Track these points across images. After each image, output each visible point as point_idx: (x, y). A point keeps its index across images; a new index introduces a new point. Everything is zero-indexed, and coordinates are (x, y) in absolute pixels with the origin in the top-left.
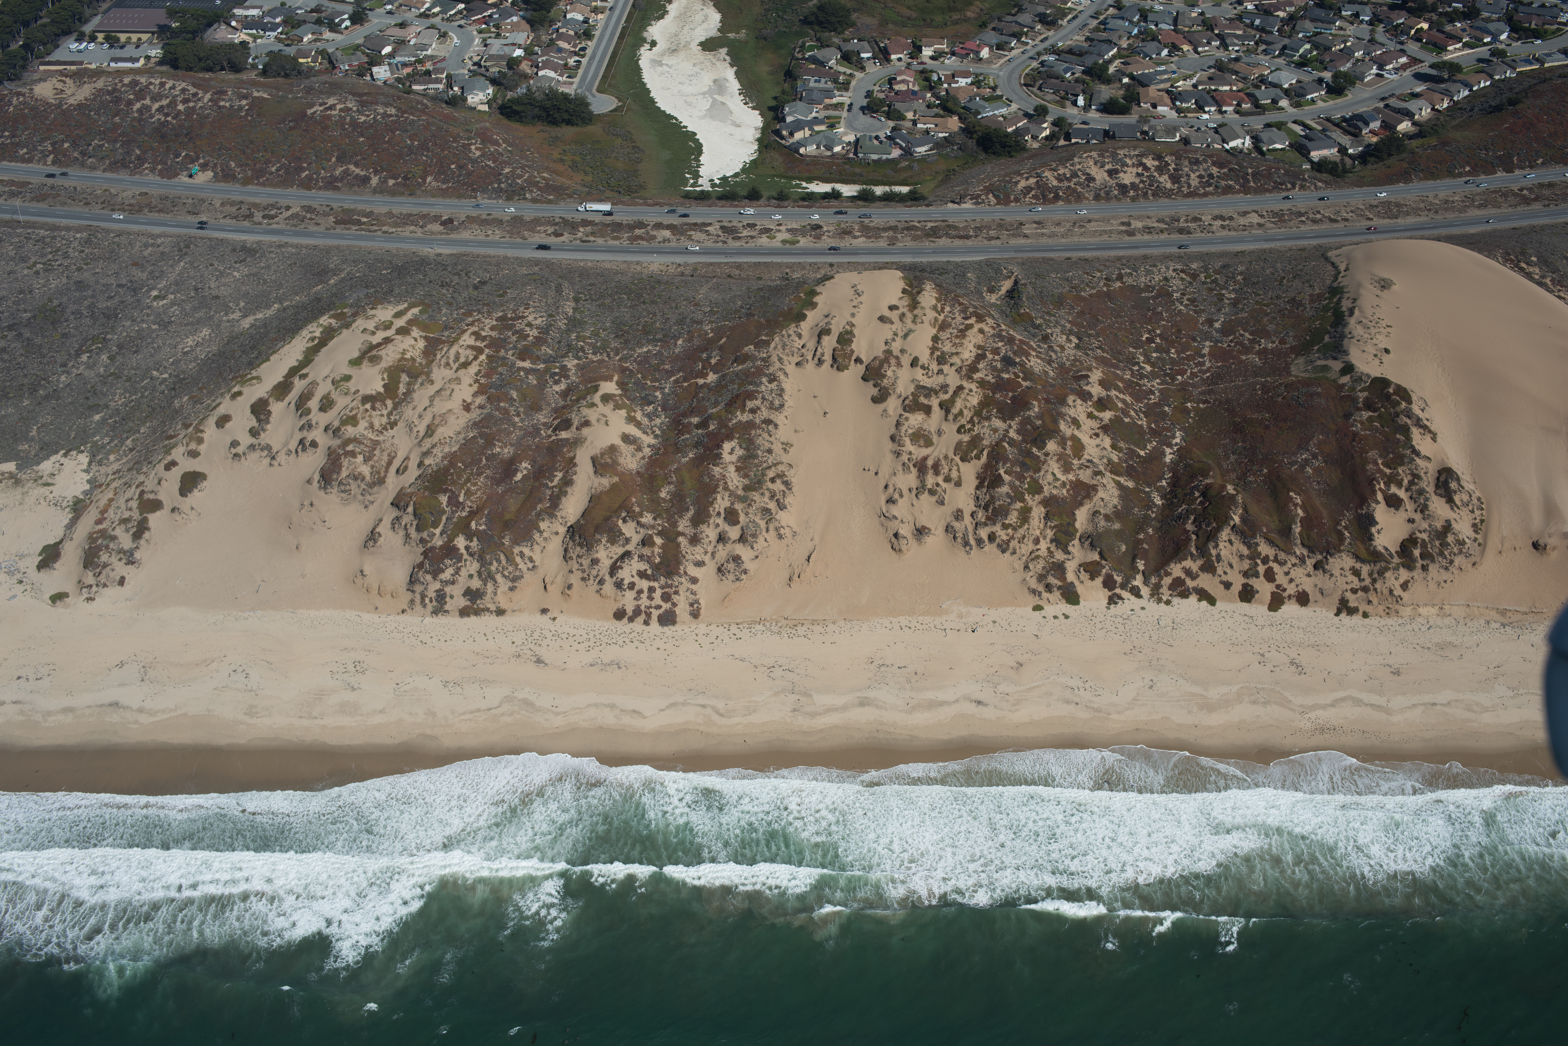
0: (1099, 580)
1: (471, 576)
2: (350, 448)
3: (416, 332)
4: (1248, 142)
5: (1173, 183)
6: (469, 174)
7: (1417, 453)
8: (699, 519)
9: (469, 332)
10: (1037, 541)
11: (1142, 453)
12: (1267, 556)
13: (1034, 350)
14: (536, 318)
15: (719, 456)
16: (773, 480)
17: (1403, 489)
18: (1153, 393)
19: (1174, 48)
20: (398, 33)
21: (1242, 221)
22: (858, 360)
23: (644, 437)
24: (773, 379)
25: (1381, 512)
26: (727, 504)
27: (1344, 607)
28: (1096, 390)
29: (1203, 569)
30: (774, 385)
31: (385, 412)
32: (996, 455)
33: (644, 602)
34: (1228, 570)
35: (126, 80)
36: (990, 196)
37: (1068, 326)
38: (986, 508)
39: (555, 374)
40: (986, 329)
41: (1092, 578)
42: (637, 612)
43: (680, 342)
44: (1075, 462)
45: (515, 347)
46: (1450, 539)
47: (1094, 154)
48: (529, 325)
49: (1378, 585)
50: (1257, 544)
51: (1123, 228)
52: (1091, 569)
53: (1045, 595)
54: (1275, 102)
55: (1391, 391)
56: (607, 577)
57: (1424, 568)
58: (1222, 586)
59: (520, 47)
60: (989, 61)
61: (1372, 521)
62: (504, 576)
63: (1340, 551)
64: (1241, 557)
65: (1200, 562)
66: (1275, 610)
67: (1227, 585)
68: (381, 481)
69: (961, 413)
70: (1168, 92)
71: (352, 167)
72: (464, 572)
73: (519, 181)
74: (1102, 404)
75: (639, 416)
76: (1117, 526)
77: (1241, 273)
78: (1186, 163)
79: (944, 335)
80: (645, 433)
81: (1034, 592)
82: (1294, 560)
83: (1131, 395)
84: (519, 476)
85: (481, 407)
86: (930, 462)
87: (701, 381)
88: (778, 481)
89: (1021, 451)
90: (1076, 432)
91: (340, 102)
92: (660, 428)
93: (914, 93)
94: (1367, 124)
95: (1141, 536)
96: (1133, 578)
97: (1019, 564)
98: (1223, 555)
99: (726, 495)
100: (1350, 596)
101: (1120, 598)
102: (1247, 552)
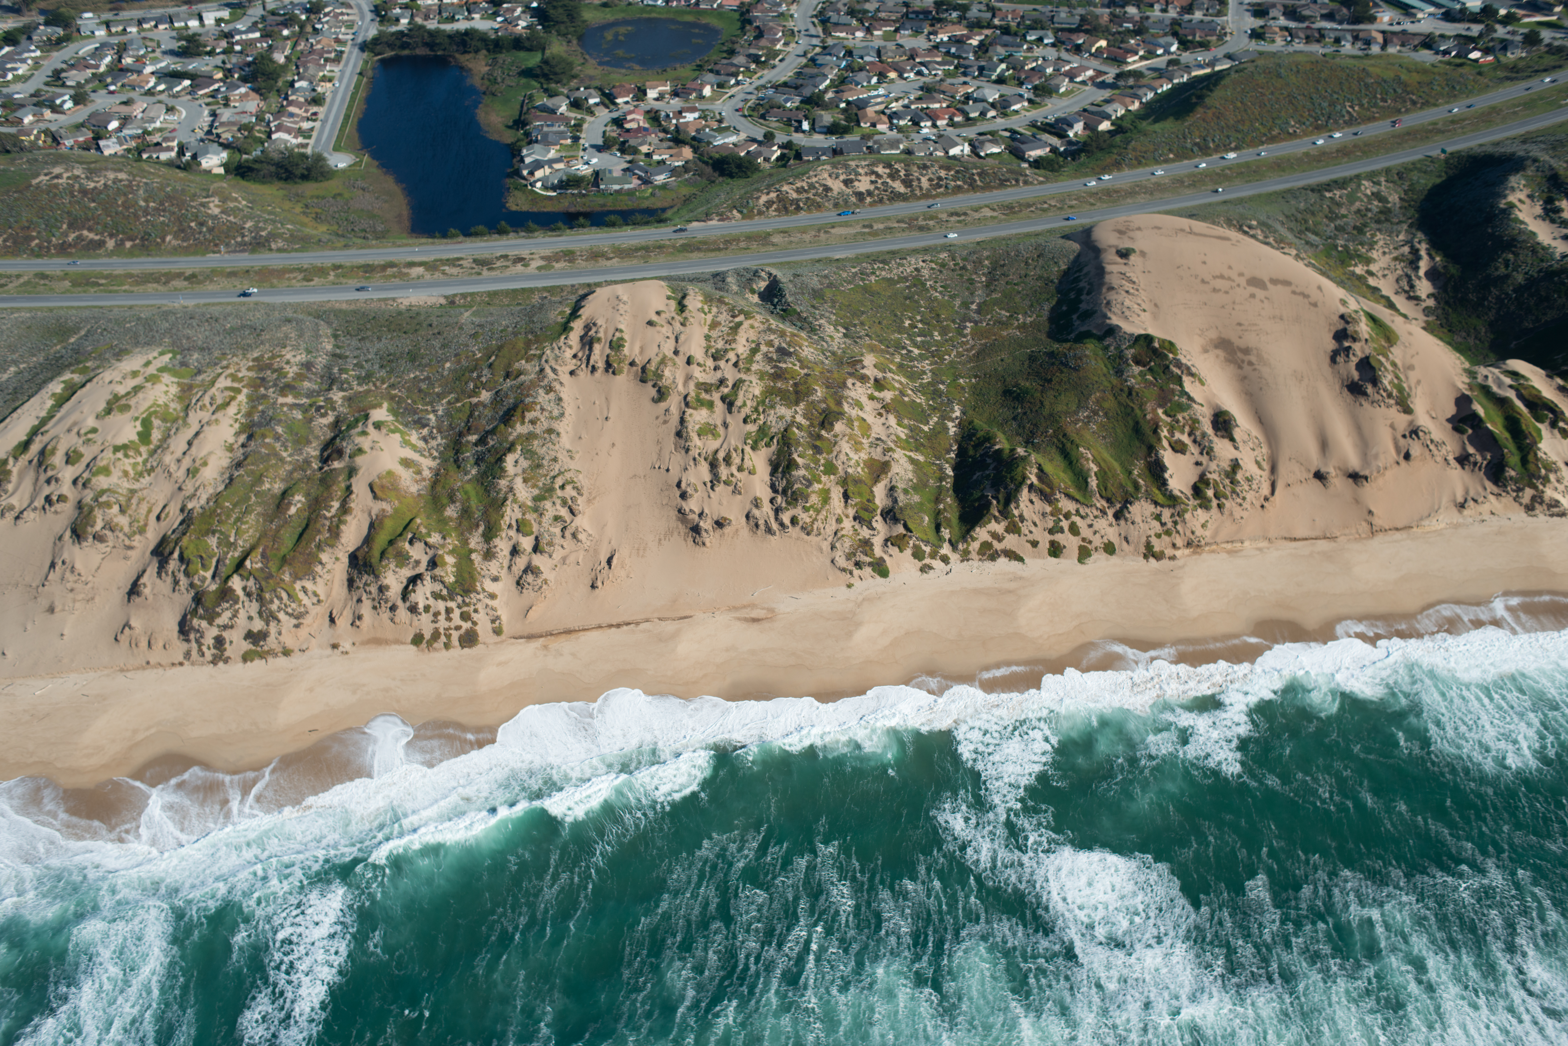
0: (908, 552)
2: (104, 499)
3: (167, 378)
4: (967, 149)
6: (211, 230)
10: (839, 521)
16: (562, 487)
17: (1186, 434)
18: (926, 374)
19: (882, 76)
20: (124, 110)
21: (977, 215)
22: (633, 364)
23: (421, 460)
24: (549, 389)
25: (1169, 457)
27: (1150, 553)
28: (872, 373)
29: (1008, 530)
30: (551, 396)
31: (140, 460)
32: (787, 440)
33: (442, 623)
34: (1033, 529)
36: (735, 212)
37: (834, 318)
38: (784, 492)
39: (321, 407)
41: (901, 551)
42: (436, 635)
43: (447, 365)
44: (864, 441)
45: (275, 385)
46: (1239, 476)
48: (288, 362)
49: (1179, 527)
51: (867, 230)
52: (898, 543)
53: (856, 572)
54: (983, 114)
56: (399, 603)
57: (1221, 507)
58: (1029, 545)
59: (250, 114)
60: (712, 99)
61: (1162, 468)
62: (287, 613)
63: (1138, 499)
64: (1044, 515)
65: (1004, 524)
66: (1084, 563)
67: (1035, 544)
68: (142, 531)
69: (745, 404)
70: (883, 112)
71: (85, 233)
72: (242, 614)
73: (263, 234)
74: (881, 385)
75: (413, 439)
76: (916, 498)
77: (987, 258)
78: (915, 169)
79: (714, 334)
80: (422, 455)
81: (844, 570)
83: (905, 376)
87: (475, 400)
88: (568, 488)
89: (810, 435)
90: (861, 413)
91: (67, 170)
92: (437, 450)
93: (645, 129)
94: (1071, 126)
95: (941, 506)
96: (941, 547)
97: (826, 546)
98: (1026, 515)
99: (516, 507)
100: (1154, 541)
101: (930, 568)
102: (1048, 509)
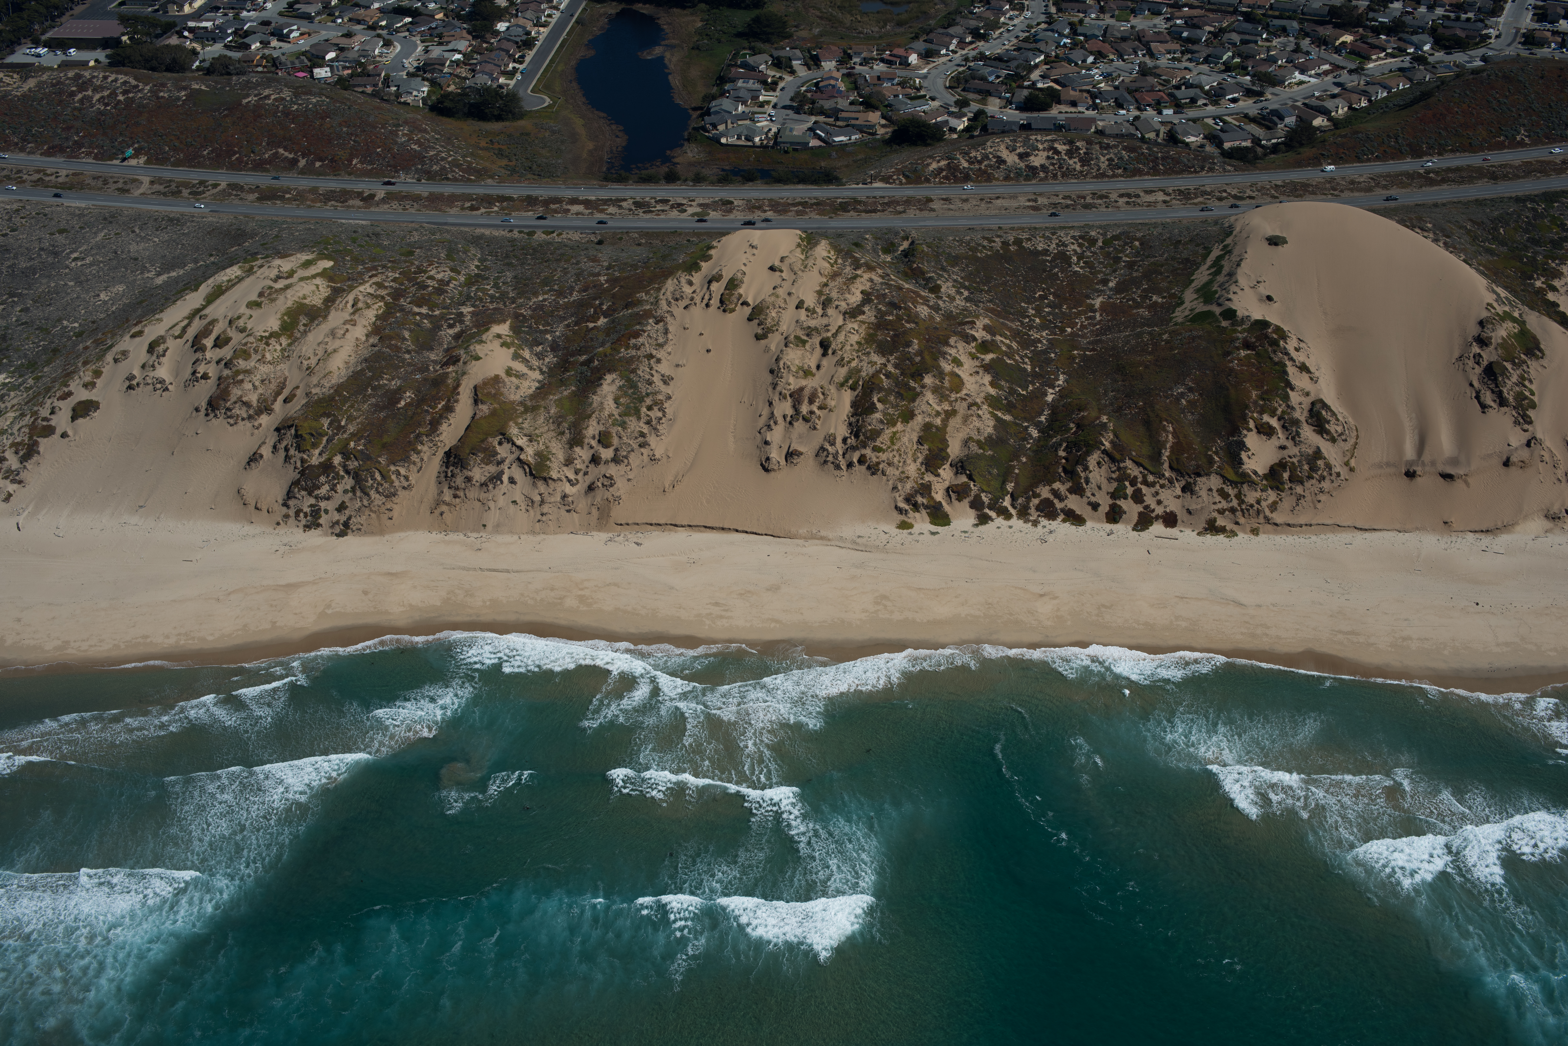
0: (968, 501)
1: (345, 492)
3: (320, 281)
4: (1163, 133)
5: (1083, 166)
6: (394, 156)
7: (1292, 388)
8: (574, 442)
9: (371, 282)
10: (906, 464)
11: (1023, 392)
12: (1135, 478)
13: (922, 298)
14: (438, 272)
15: (599, 387)
17: (1276, 418)
19: (1100, 56)
20: (344, 42)
21: (1148, 198)
23: (530, 373)
24: (659, 320)
25: (1252, 439)
26: (602, 427)
31: (279, 348)
34: (1096, 492)
35: (71, 74)
36: (902, 177)
37: (961, 281)
38: (857, 433)
39: (451, 319)
40: (875, 278)
41: (961, 500)
44: (952, 394)
45: (413, 296)
46: (1320, 464)
47: (1006, 139)
48: (431, 278)
49: (1244, 505)
50: (1126, 467)
52: (960, 491)
53: (912, 514)
54: (1193, 101)
58: (1090, 507)
59: (460, 52)
60: (916, 66)
61: (1243, 448)
62: (378, 492)
63: (1208, 475)
64: (1110, 479)
65: (1069, 485)
66: (1142, 530)
67: (1095, 506)
68: (268, 409)
70: (1088, 92)
71: (281, 151)
72: (339, 488)
74: (985, 346)
75: (527, 354)
76: (990, 452)
77: (1140, 239)
79: (832, 283)
80: (532, 369)
82: (1162, 482)
83: (1017, 342)
84: (402, 404)
85: (373, 345)
86: (806, 392)
87: (591, 325)
89: (897, 383)
90: (956, 370)
91: (276, 93)
92: (547, 366)
93: (839, 92)
94: (1282, 118)
95: (1014, 463)
96: (1002, 499)
97: (887, 485)
98: (1092, 477)
99: (602, 420)
100: (1217, 516)
101: (989, 519)
102: (1115, 474)
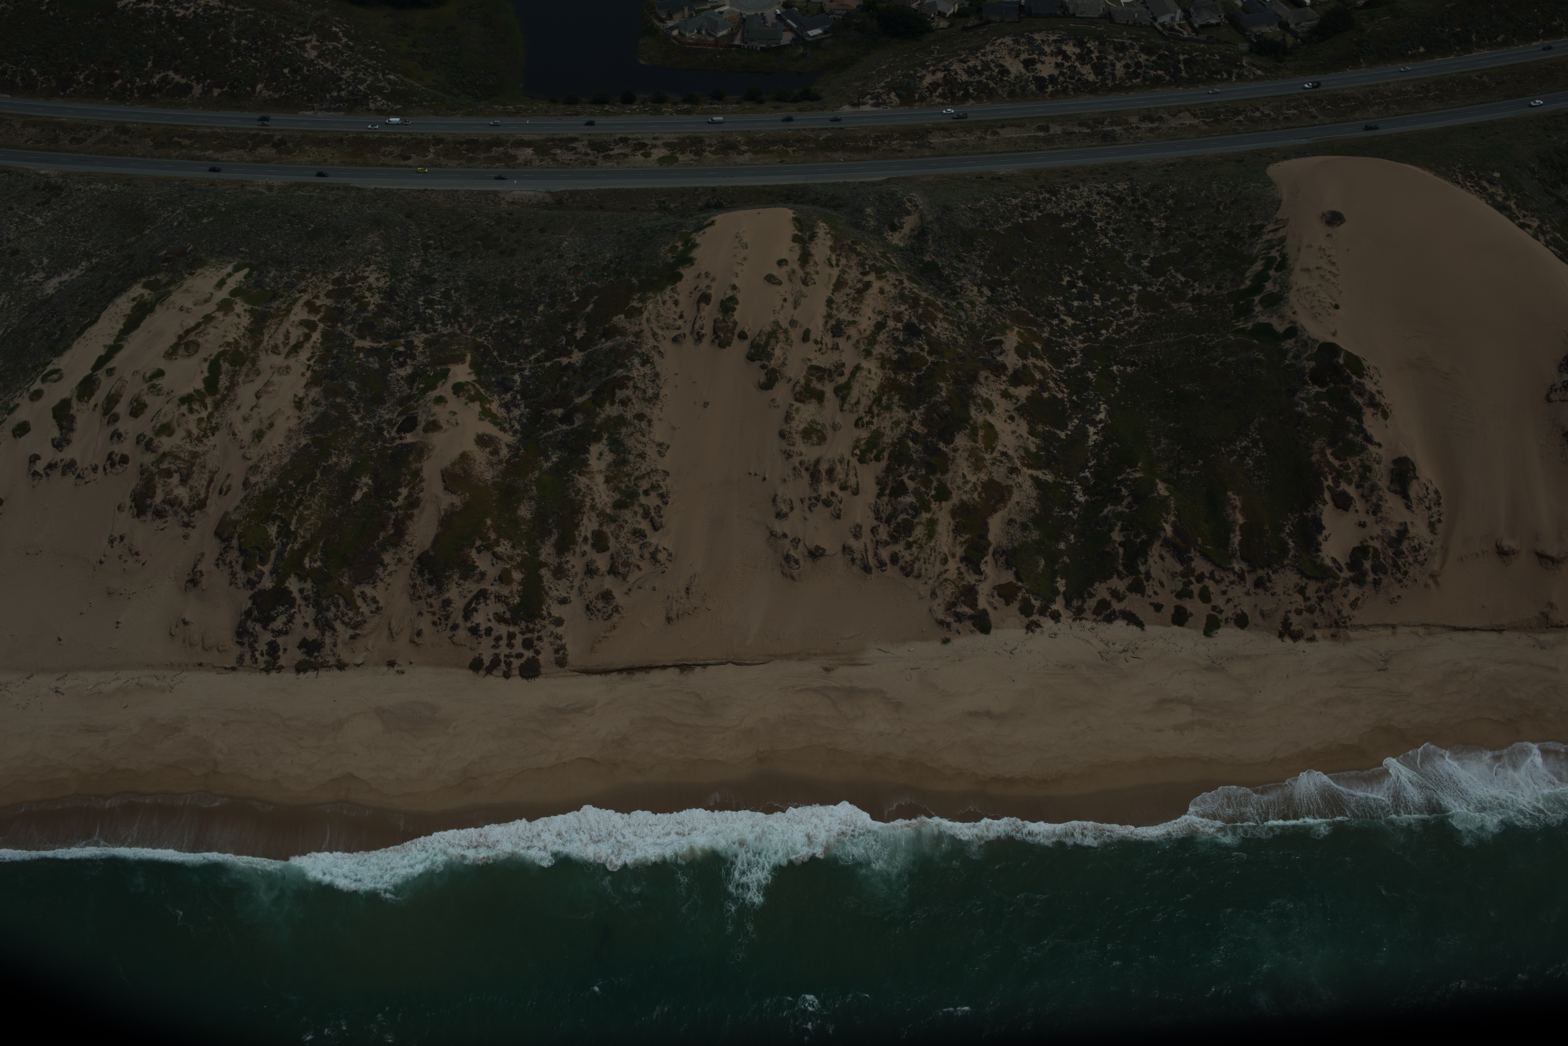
0: (1016, 605)
1: (306, 625)
2: (165, 466)
3: (240, 305)
4: (1179, 16)
5: (1097, 74)
6: (305, 80)
7: (1369, 439)
8: (563, 546)
9: (301, 302)
10: (945, 561)
11: (1062, 435)
12: (1202, 573)
13: (941, 310)
14: (378, 279)
15: (585, 463)
17: (1353, 485)
18: (1075, 355)
21: (1174, 123)
22: (743, 336)
23: (501, 435)
24: (646, 361)
25: (1328, 515)
26: (595, 526)
27: (1287, 631)
28: (1012, 360)
29: (1131, 588)
30: (647, 369)
31: (204, 414)
32: (899, 456)
33: (504, 650)
34: (1159, 590)
36: (893, 95)
37: (980, 273)
38: (888, 523)
39: (400, 353)
40: (887, 288)
41: (1007, 604)
42: (495, 662)
43: (541, 308)
44: (987, 456)
45: (354, 321)
46: (1405, 546)
47: (1008, 40)
48: (370, 288)
49: (1324, 605)
50: (1191, 559)
51: (1042, 134)
52: (1006, 593)
53: (955, 625)
55: (1341, 361)
56: (460, 621)
57: (1376, 583)
58: (1152, 608)
61: (1319, 527)
62: (343, 623)
63: (1283, 565)
64: (1174, 575)
65: (1128, 581)
66: (1211, 636)
67: (1158, 608)
68: (202, 506)
69: (858, 402)
72: (298, 620)
73: (361, 88)
74: (1018, 378)
75: (494, 407)
76: (1035, 535)
77: (1172, 196)
78: (1111, 49)
79: (839, 297)
80: (503, 429)
81: (941, 623)
82: (1232, 577)
83: (1050, 360)
84: (358, 495)
85: (315, 403)
86: (824, 467)
87: (565, 361)
88: (653, 494)
89: (926, 448)
90: (988, 418)
92: (519, 421)
95: (1062, 546)
96: (1053, 601)
97: (925, 590)
98: (1153, 572)
99: (593, 514)
100: (1294, 619)
101: (1039, 626)
102: (1179, 568)
